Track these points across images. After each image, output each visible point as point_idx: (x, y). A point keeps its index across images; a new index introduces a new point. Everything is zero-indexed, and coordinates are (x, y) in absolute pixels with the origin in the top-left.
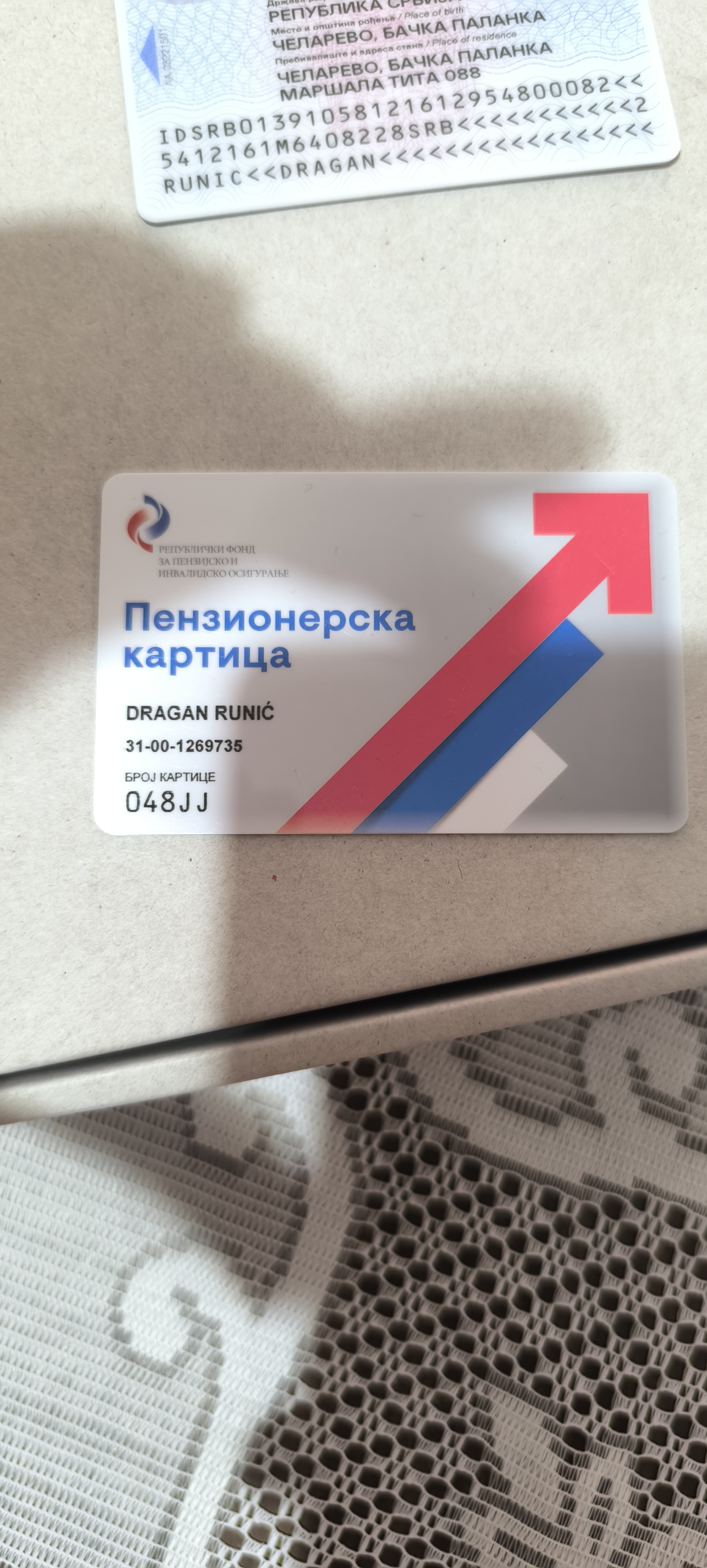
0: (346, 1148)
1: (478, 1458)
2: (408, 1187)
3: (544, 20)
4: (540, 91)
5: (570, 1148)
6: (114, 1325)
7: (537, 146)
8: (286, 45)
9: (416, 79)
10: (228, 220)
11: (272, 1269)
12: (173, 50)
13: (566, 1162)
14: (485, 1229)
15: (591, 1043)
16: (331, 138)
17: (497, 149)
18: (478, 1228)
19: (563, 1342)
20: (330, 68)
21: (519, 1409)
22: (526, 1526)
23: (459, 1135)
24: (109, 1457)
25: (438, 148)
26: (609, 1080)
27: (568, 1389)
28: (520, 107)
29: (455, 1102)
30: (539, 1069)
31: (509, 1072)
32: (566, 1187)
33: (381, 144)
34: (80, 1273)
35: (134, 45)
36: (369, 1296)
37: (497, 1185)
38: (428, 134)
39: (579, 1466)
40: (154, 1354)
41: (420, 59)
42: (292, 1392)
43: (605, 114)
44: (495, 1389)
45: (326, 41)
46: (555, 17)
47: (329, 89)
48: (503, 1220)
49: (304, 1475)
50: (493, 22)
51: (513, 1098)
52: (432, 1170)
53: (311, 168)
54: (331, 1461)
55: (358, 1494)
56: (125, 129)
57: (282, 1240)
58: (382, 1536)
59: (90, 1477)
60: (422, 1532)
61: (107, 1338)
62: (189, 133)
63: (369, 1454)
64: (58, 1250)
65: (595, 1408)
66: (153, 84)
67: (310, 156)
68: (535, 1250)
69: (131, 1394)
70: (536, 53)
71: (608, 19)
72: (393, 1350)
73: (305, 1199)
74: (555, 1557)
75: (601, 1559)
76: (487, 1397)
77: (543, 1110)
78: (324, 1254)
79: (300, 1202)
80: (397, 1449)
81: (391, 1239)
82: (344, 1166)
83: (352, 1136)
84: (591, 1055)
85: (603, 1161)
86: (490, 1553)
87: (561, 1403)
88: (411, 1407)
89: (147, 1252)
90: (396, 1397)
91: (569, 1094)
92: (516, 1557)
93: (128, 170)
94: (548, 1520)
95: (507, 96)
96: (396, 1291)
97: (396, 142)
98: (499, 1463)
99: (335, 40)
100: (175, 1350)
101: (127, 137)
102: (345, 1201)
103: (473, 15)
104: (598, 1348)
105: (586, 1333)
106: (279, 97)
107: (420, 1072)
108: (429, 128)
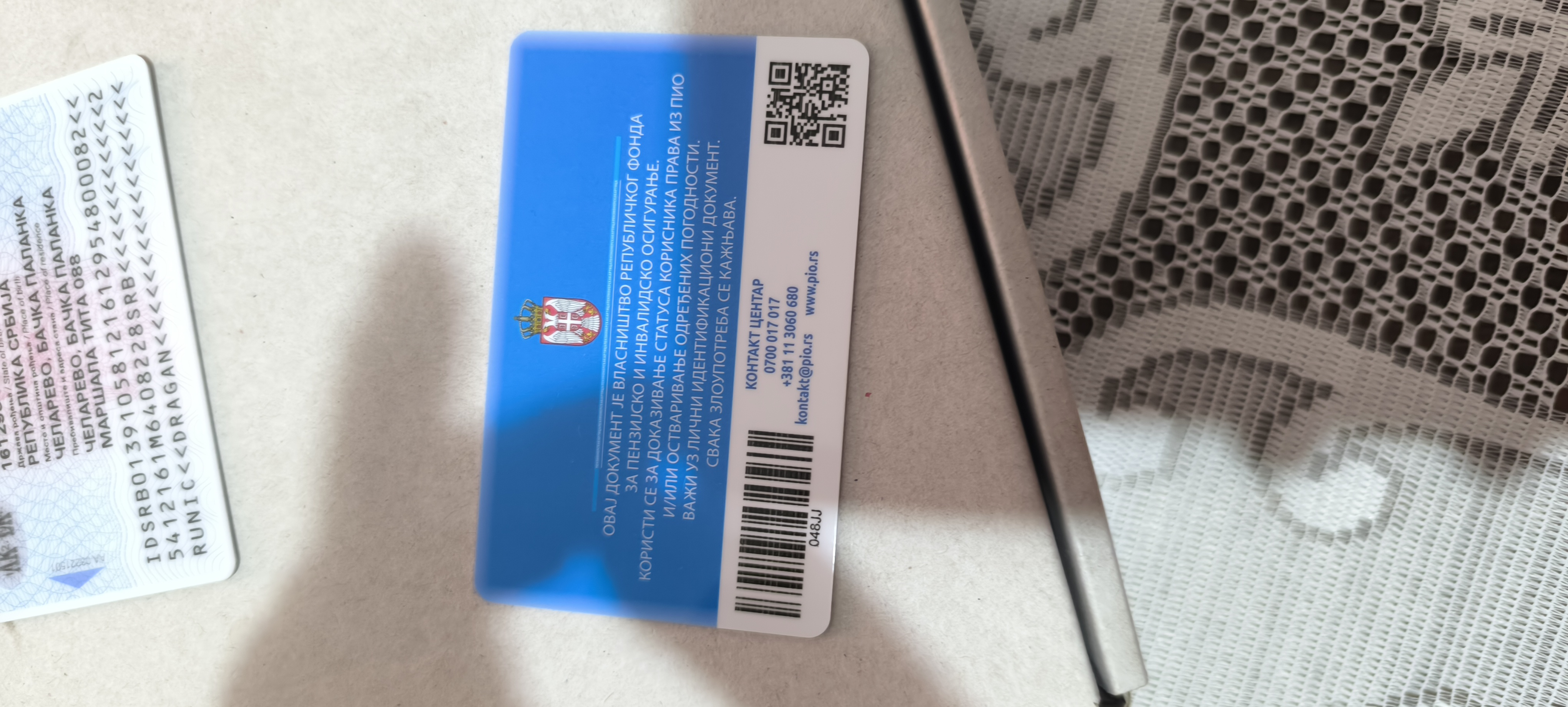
0: (1152, 314)
1: (1460, 156)
2: (1187, 249)
3: (21, 197)
4: (88, 195)
5: (1134, 89)
6: (1353, 538)
7: (140, 193)
8: (59, 445)
9: (84, 317)
10: (229, 490)
11: (1282, 380)
12: (71, 557)
13: (1149, 91)
14: (1224, 167)
15: (1027, 77)
16: (145, 395)
17: (146, 232)
18: (1223, 174)
19: (1333, 79)
20: (79, 401)
21: (1405, 117)
22: (1527, 100)
23: (1130, 201)
24: (1491, 533)
25: (148, 290)
26: (1063, 55)
27: (1381, 70)
28: (105, 213)
29: (1097, 208)
30: (1057, 127)
31: (1062, 156)
32: (1174, 89)
33: (147, 345)
34: (1302, 577)
35: (68, 595)
36: (1302, 279)
37: (1177, 159)
38: (135, 301)
39: (1459, 51)
40: (1380, 495)
41: (65, 315)
42: (1406, 350)
43: (106, 130)
44: (1387, 144)
45: (54, 407)
46: (18, 187)
47: (99, 400)
48: (1213, 150)
49: (1492, 332)
50: (27, 247)
51: (1089, 150)
52: (1167, 225)
53: (174, 412)
54: (1475, 305)
55: (1508, 275)
56: (148, 598)
57: (1252, 373)
58: (1550, 247)
59: (1514, 552)
60: (1542, 206)
61: (1367, 544)
62: (149, 534)
63: (1465, 266)
64: (1280, 601)
65: (1398, 40)
66: (104, 574)
67: (163, 414)
68: (1240, 114)
69: (1424, 516)
70: (52, 203)
71: (16, 136)
72: (1356, 251)
73: (1208, 351)
74: (1556, 68)
75: (1555, 21)
76: (1396, 152)
77: (1098, 119)
78: (1263, 329)
79: (1211, 357)
80: (1457, 238)
81: (1242, 262)
82: (1171, 315)
83: (1139, 310)
84: (1038, 76)
85: (1145, 54)
86: (1558, 135)
87: (1396, 76)
88: (1414, 228)
89: (1275, 510)
90: (1405, 243)
91: (1080, 94)
92: (1560, 107)
93: (188, 592)
94: (1518, 79)
95: (95, 227)
96: (1295, 252)
97: (145, 331)
98: (1463, 134)
99: (52, 399)
100: (1375, 474)
101: (156, 595)
102: (1206, 311)
103: (21, 267)
104: (1337, 43)
105: (1322, 56)
106: (109, 449)
107: (1069, 246)
108: (129, 300)
